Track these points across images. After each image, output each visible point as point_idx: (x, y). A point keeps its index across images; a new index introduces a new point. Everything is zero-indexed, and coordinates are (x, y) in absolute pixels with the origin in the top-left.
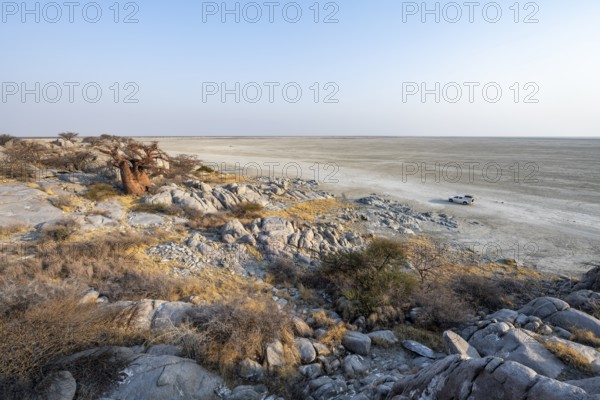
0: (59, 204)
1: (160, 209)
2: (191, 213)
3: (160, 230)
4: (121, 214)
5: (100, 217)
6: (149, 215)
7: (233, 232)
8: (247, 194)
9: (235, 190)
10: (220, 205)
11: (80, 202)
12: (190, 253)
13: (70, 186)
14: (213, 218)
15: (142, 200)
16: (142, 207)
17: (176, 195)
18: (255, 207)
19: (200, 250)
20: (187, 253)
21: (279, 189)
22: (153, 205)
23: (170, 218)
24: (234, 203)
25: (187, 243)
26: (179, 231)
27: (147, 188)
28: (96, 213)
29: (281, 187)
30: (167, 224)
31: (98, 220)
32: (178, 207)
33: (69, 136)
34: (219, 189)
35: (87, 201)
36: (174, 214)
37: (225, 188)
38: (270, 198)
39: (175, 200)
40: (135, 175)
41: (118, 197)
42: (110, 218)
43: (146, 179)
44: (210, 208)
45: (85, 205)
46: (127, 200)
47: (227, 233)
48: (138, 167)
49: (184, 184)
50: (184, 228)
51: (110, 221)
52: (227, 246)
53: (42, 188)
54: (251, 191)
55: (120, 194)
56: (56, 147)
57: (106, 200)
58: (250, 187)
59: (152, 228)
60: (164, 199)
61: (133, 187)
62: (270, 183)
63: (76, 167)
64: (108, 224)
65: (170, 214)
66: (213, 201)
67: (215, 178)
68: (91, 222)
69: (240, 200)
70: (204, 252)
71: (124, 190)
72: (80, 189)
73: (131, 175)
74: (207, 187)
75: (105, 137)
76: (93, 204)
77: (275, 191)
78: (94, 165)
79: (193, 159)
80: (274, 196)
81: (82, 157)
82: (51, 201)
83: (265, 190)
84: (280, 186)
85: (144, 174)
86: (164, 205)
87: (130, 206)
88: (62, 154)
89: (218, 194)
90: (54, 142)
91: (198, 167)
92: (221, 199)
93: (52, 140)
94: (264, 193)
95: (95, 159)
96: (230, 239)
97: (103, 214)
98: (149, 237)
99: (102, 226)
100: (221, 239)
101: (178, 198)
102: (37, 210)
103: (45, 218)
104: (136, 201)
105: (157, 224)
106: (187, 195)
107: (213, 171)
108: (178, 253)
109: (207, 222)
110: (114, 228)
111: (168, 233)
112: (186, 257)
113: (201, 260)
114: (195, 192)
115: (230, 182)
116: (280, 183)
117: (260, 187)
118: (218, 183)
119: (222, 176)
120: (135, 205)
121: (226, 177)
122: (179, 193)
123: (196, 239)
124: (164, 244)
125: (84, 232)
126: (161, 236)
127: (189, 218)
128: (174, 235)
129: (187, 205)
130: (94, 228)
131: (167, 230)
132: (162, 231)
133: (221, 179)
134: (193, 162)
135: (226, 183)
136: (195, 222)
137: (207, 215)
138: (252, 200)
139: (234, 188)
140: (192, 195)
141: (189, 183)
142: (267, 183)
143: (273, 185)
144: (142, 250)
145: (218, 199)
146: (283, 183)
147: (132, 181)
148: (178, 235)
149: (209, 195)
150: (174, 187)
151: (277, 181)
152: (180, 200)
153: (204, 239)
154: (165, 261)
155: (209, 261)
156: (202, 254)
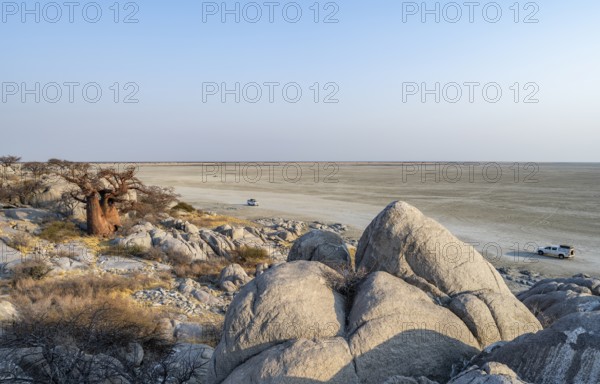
0: (16, 244)
1: (136, 253)
2: (175, 258)
3: (142, 275)
4: (90, 257)
5: (67, 260)
6: (122, 259)
7: (234, 279)
8: (251, 241)
9: (230, 233)
10: (210, 249)
11: (36, 242)
12: (185, 299)
13: (21, 224)
14: (206, 265)
15: (113, 243)
16: (113, 250)
17: (156, 236)
18: (259, 254)
19: (196, 296)
20: (181, 299)
21: (289, 233)
22: (128, 248)
23: (151, 263)
24: (228, 249)
25: (179, 289)
26: (164, 278)
27: (116, 227)
28: (62, 255)
29: (293, 231)
30: (150, 269)
31: (66, 262)
32: (159, 251)
33: (8, 162)
34: (208, 231)
35: (45, 242)
36: (154, 259)
37: (215, 230)
38: (277, 244)
39: (155, 242)
40: (104, 211)
41: (80, 238)
42: (79, 261)
43: (117, 216)
44: (198, 254)
45: (45, 247)
46: (93, 242)
47: (226, 279)
48: (109, 198)
49: (162, 224)
50: (169, 275)
51: (79, 264)
52: (227, 295)
54: (250, 235)
55: (82, 236)
57: (66, 241)
58: (249, 230)
59: (131, 274)
60: (142, 240)
61: (100, 226)
62: (275, 227)
63: (22, 202)
64: (78, 267)
65: (149, 259)
66: (201, 246)
67: (197, 219)
68: (59, 265)
69: (236, 245)
70: (202, 299)
71: (88, 229)
72: (33, 228)
73: (100, 209)
74: (194, 229)
75: (54, 162)
76: (52, 246)
77: (283, 236)
78: (46, 198)
79: (167, 193)
80: (282, 242)
81: (31, 188)
82: (4, 240)
83: (269, 235)
84: (290, 230)
85: (114, 209)
86: (142, 247)
87: (99, 249)
88: (5, 184)
89: (208, 237)
91: (174, 204)
92: (213, 243)
94: (269, 239)
95: (47, 190)
96: (231, 287)
97: (72, 257)
98: (128, 282)
99: (71, 270)
100: (219, 287)
101: (159, 240)
104: (102, 242)
105: (136, 269)
106: (170, 236)
107: (194, 210)
108: (170, 298)
109: (197, 269)
110: (87, 272)
111: (151, 280)
112: (181, 303)
113: (197, 306)
114: (178, 233)
115: (220, 224)
116: (290, 227)
117: (262, 231)
118: (202, 225)
119: (208, 216)
120: (104, 247)
121: (212, 218)
122: (161, 233)
123: (190, 284)
124: (150, 289)
125: (55, 274)
126: (146, 281)
127: (174, 265)
128: (158, 282)
129: (172, 248)
130: (65, 270)
131: (149, 276)
132: (144, 277)
133: (206, 220)
134: (167, 196)
135: (215, 225)
136: (182, 269)
137: (197, 262)
138: (252, 246)
139: (226, 231)
140: (175, 236)
141: (168, 223)
142: (271, 227)
143: (280, 229)
144: (126, 295)
145: (208, 244)
146: (294, 226)
147: (100, 218)
148: (163, 283)
149: (196, 238)
150: (150, 226)
151: (285, 225)
152: (162, 242)
153: (199, 285)
154: (157, 305)
155: (208, 307)
156: (199, 300)
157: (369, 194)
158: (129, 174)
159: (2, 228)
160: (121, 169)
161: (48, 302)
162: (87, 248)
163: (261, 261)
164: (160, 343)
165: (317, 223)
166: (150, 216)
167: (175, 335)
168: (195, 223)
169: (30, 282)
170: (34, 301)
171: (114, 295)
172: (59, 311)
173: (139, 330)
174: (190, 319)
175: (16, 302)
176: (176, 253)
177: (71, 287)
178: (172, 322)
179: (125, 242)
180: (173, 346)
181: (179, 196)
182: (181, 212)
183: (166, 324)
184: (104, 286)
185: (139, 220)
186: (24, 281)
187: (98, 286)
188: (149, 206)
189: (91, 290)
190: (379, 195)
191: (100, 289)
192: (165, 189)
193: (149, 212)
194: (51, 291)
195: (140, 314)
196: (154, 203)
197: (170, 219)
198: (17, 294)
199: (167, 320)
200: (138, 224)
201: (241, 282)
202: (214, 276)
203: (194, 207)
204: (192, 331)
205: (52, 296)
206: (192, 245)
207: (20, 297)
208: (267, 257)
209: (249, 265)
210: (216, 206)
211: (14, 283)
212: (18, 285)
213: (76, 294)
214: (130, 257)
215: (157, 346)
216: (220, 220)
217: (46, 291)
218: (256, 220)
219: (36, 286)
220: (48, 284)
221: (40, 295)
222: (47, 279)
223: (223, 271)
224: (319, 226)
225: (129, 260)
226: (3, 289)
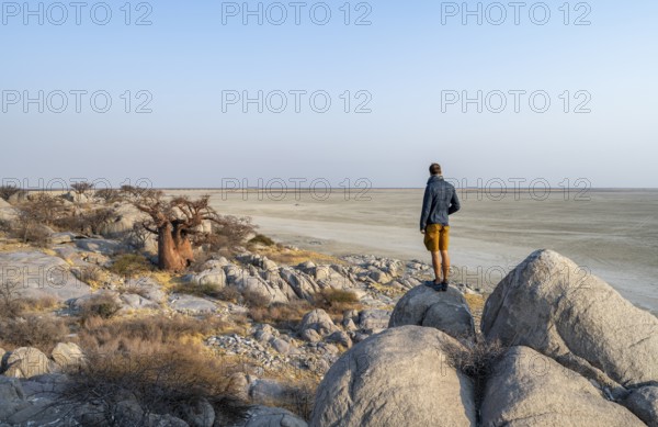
0: (86, 278)
1: (209, 292)
2: (252, 300)
3: (215, 318)
4: (159, 295)
5: (137, 297)
6: (195, 299)
7: (318, 326)
8: (338, 283)
9: (313, 272)
10: (291, 293)
11: (105, 276)
12: (262, 349)
13: (92, 256)
14: (286, 309)
15: (184, 279)
16: (185, 287)
17: (231, 273)
18: (347, 297)
19: (274, 346)
20: (257, 348)
21: (383, 274)
22: (201, 286)
23: (225, 304)
24: (312, 290)
25: (256, 336)
26: (239, 323)
27: (189, 262)
28: (132, 291)
29: (387, 271)
30: (225, 311)
31: (135, 299)
32: (232, 291)
33: (81, 188)
34: (287, 268)
35: (115, 276)
36: (229, 300)
37: (296, 268)
38: (368, 288)
39: (230, 280)
40: (176, 243)
41: (150, 273)
42: (149, 299)
43: (189, 250)
44: (278, 295)
45: (116, 282)
46: (164, 278)
47: (309, 327)
48: (182, 229)
49: (237, 259)
50: (245, 319)
51: (149, 302)
52: (310, 345)
53: (60, 254)
54: (336, 275)
55: (152, 271)
56: (67, 203)
57: (137, 276)
58: (335, 268)
59: (204, 316)
60: (215, 278)
61: (172, 260)
62: (366, 266)
63: (94, 232)
64: (148, 306)
65: (223, 300)
66: (281, 286)
67: (277, 254)
68: (127, 302)
69: (321, 287)
70: (280, 349)
71: (159, 263)
72: (104, 260)
73: (172, 242)
74: (272, 265)
75: (126, 189)
76: (122, 280)
77: (376, 277)
78: (117, 228)
79: (244, 223)
80: (374, 284)
81: (102, 216)
82: (75, 273)
83: (358, 275)
84: (383, 270)
85: (187, 242)
86: (215, 286)
87: (170, 285)
88: (77, 212)
89: (289, 276)
90: (64, 196)
91: (251, 236)
92: (294, 284)
93: (60, 193)
94: (359, 280)
95: (119, 219)
96: (315, 337)
97: (141, 294)
98: (200, 325)
99: (140, 309)
100: (300, 336)
101: (234, 277)
102: (62, 283)
103: (74, 293)
104: (174, 279)
105: (209, 310)
106: (246, 273)
107: (273, 243)
108: (246, 346)
109: (276, 313)
110: (156, 312)
111: (225, 324)
112: (257, 352)
113: (276, 358)
114: (255, 270)
115: (302, 260)
116: (384, 266)
117: (350, 271)
118: (282, 262)
119: (288, 251)
120: (175, 284)
121: (294, 253)
122: (236, 270)
123: (268, 331)
124: (223, 334)
125: (124, 313)
126: (219, 325)
127: (250, 308)
128: (233, 327)
129: (248, 287)
130: (134, 309)
131: (223, 319)
132: (216, 320)
133: (287, 255)
134: (244, 227)
135: (297, 262)
136: (259, 313)
137: (276, 304)
138: (339, 287)
139: (310, 269)
140: (252, 274)
141: (244, 258)
142: (361, 266)
143: (371, 268)
144: (197, 340)
145: (289, 283)
146: (388, 265)
147: (172, 250)
148: (237, 328)
149: (275, 277)
150: (224, 262)
151: (378, 263)
152: (237, 280)
153: (278, 332)
154: (231, 353)
155: (288, 360)
156: (277, 350)
157: (481, 227)
158: (203, 203)
159: (73, 260)
160: (194, 197)
161: (115, 345)
162: (158, 284)
163: (350, 307)
164: (232, 404)
165: (416, 262)
166: (225, 249)
167: (250, 393)
168: (274, 259)
169: (98, 321)
170: (101, 343)
171: (184, 339)
172: (126, 356)
173: (211, 387)
174: (267, 373)
175: (82, 344)
176: (252, 294)
177: (140, 329)
178: (247, 377)
179: (198, 279)
180: (248, 408)
181: (257, 227)
182: (259, 246)
183: (240, 380)
184: (174, 329)
185: (213, 254)
186: (92, 319)
187: (167, 329)
188: (224, 239)
189: (161, 333)
190: (493, 229)
191: (170, 332)
192: (242, 220)
193: (224, 245)
194: (119, 332)
195: (211, 364)
196: (229, 234)
197: (247, 253)
198: (84, 334)
199: (241, 375)
200: (212, 258)
201: (326, 332)
202: (295, 323)
203: (273, 240)
204: (270, 390)
205: (120, 338)
206: (271, 284)
207: (87, 337)
208: (357, 301)
209: (335, 311)
210: (298, 239)
211: (83, 321)
212: (86, 324)
213: (145, 337)
214: (202, 296)
215: (230, 408)
216: (302, 256)
217: (114, 332)
218: (343, 257)
219: (105, 326)
220: (116, 324)
221: (108, 336)
222: (116, 318)
223: (306, 317)
224: (418, 265)
225: (202, 300)
226: (71, 327)
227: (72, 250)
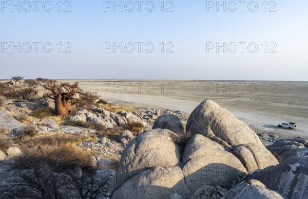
0: (21, 119)
1: (79, 124)
2: (98, 127)
3: (82, 135)
4: (56, 126)
6: (73, 127)
7: (127, 137)
8: (136, 119)
9: (125, 115)
10: (115, 124)
11: (31, 118)
12: (103, 147)
13: (23, 109)
14: (113, 130)
15: (67, 119)
16: (68, 122)
17: (89, 116)
18: (139, 125)
19: (108, 146)
20: (101, 147)
21: (154, 115)
22: (75, 122)
23: (86, 129)
24: (124, 123)
25: (100, 142)
26: (92, 137)
27: (69, 112)
29: (156, 114)
30: (86, 132)
32: (90, 123)
33: (17, 79)
34: (114, 114)
35: (35, 118)
36: (88, 127)
37: (117, 113)
38: (148, 121)
39: (88, 119)
40: (63, 103)
41: (52, 117)
42: (51, 128)
43: (69, 106)
44: (110, 125)
45: (35, 121)
46: (58, 119)
47: (123, 137)
48: (66, 97)
49: (91, 110)
50: (95, 135)
52: (123, 145)
53: (7, 109)
54: (135, 116)
55: (53, 115)
56: (10, 85)
57: (45, 118)
58: (134, 113)
59: (77, 134)
60: (81, 118)
61: (62, 111)
62: (147, 112)
63: (24, 99)
65: (85, 127)
66: (111, 121)
67: (109, 108)
69: (128, 121)
70: (111, 147)
71: (55, 112)
72: (29, 111)
73: (61, 103)
74: (107, 113)
75: (39, 79)
76: (38, 120)
77: (151, 117)
78: (35, 97)
79: (94, 95)
80: (150, 120)
81: (28, 92)
82: (15, 117)
83: (144, 116)
84: (154, 114)
85: (68, 103)
86: (82, 122)
87: (61, 122)
88: (16, 90)
89: (114, 117)
90: (8, 83)
91: (97, 100)
92: (116, 120)
93: (6, 81)
94: (144, 118)
95: (36, 93)
96: (125, 142)
97: (48, 126)
98: (75, 138)
100: (119, 141)
101: (90, 118)
102: (10, 122)
104: (62, 119)
105: (79, 132)
106: (95, 116)
107: (107, 103)
108: (95, 146)
109: (109, 132)
110: (55, 133)
111: (86, 137)
112: (100, 149)
113: (109, 150)
114: (99, 115)
115: (120, 110)
116: (154, 112)
117: (141, 114)
118: (111, 111)
119: (114, 107)
120: (63, 121)
121: (116, 107)
122: (91, 115)
123: (105, 140)
124: (85, 142)
125: (40, 134)
126: (84, 138)
127: (97, 130)
128: (90, 138)
129: (96, 122)
131: (85, 136)
132: (83, 136)
133: (113, 108)
134: (94, 97)
135: (118, 111)
136: (101, 132)
137: (109, 129)
138: (136, 121)
139: (123, 114)
140: (98, 116)
141: (94, 109)
142: (145, 112)
143: (149, 113)
144: (74, 145)
145: (114, 120)
146: (156, 112)
147: (62, 107)
148: (92, 139)
149: (108, 117)
150: (86, 111)
151: (152, 111)
152: (91, 119)
153: (109, 140)
154: (89, 150)
155: (114, 151)
156: (109, 147)
158: (76, 86)
159: (14, 111)
160: (71, 83)
161: (36, 148)
162: (55, 122)
163: (139, 129)
164: (90, 168)
165: (168, 110)
166: (86, 106)
167: (98, 164)
168: (108, 110)
169: (28, 138)
170: (30, 147)
171: (68, 144)
172: (42, 152)
173: (80, 162)
174: (105, 157)
175: (21, 148)
176: (98, 124)
177: (48, 141)
178: (96, 158)
179: (74, 119)
180: (97, 170)
181: (100, 96)
182: (101, 104)
183: (93, 159)
184: (63, 140)
185: (81, 108)
186: (25, 137)
187: (60, 140)
188: (85, 101)
189: (57, 142)
190: (198, 97)
191: (62, 142)
192: (93, 93)
193: (85, 104)
194: (38, 142)
195: (81, 154)
196: (87, 100)
197: (96, 108)
198: (21, 143)
199: (94, 157)
200: (80, 110)
201: (130, 139)
202: (117, 136)
203: (107, 102)
204: (106, 162)
205: (38, 145)
206: (106, 120)
207: (23, 145)
208: (143, 127)
209: (134, 131)
210: (118, 101)
211: (20, 138)
212: (22, 139)
213: (50, 144)
214: (76, 126)
215: (89, 170)
216: (120, 108)
217: (35, 142)
218: (138, 109)
219: (31, 140)
220: (36, 139)
221: (33, 144)
222: (36, 137)
223: (121, 134)
224: (168, 112)
225: (76, 128)
226: (15, 141)
227: (14, 107)
